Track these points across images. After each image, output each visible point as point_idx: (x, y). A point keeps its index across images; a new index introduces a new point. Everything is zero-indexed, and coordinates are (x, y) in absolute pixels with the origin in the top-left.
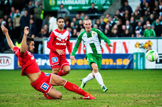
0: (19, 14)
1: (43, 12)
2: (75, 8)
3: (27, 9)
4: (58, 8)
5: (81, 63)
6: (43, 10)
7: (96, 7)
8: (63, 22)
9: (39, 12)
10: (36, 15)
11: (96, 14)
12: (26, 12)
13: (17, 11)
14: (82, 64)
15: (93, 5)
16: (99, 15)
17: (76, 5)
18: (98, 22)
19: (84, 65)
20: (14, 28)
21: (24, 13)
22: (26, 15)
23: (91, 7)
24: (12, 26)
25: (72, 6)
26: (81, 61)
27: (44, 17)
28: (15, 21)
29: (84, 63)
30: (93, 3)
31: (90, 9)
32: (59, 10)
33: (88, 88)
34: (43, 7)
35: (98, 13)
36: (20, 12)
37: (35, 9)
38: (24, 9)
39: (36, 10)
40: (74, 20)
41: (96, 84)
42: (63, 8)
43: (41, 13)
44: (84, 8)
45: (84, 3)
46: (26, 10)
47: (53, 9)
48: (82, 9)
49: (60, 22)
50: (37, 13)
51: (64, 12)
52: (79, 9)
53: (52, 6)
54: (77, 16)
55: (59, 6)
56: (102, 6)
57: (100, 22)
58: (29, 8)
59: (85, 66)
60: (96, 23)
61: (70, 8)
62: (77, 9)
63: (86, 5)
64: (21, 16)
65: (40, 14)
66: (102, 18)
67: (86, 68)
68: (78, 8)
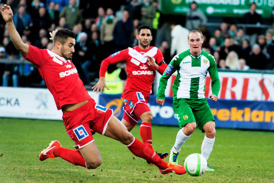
0: (112, 17)
1: (158, 15)
2: (219, 11)
3: (128, 8)
4: (186, 10)
5: (225, 117)
6: (157, 11)
7: (260, 12)
8: (148, 35)
9: (149, 16)
10: (144, 20)
11: (258, 25)
12: (126, 13)
13: (109, 11)
14: (227, 119)
15: (253, 7)
16: (263, 26)
17: (221, 6)
18: (261, 41)
19: (229, 121)
20: (103, 43)
21: (122, 15)
22: (125, 20)
23: (250, 11)
24: (98, 39)
25: (215, 6)
26: (224, 113)
27: (160, 26)
28: (104, 30)
29: (230, 117)
30: (254, 3)
31: (248, 14)
32: (188, 14)
33: (235, 164)
34: (160, 7)
35: (262, 23)
36: (114, 14)
37: (143, 9)
38: (123, 7)
39: (144, 11)
40: (217, 33)
41: (252, 157)
42: (195, 10)
43: (155, 17)
44: (236, 11)
45: (236, 2)
46: (126, 9)
47: (178, 10)
48: (233, 14)
49: (143, 35)
50: (147, 17)
51: (197, 18)
52: (228, 14)
53: (176, 5)
54: (224, 26)
55: (189, 6)
56: (270, 10)
57: (265, 40)
58: (131, 6)
59: (233, 122)
60: (257, 42)
61: (210, 10)
62: (223, 14)
63: (240, 7)
64: (115, 21)
65: (152, 19)
66: (270, 32)
67: (235, 126)
68: (224, 11)
